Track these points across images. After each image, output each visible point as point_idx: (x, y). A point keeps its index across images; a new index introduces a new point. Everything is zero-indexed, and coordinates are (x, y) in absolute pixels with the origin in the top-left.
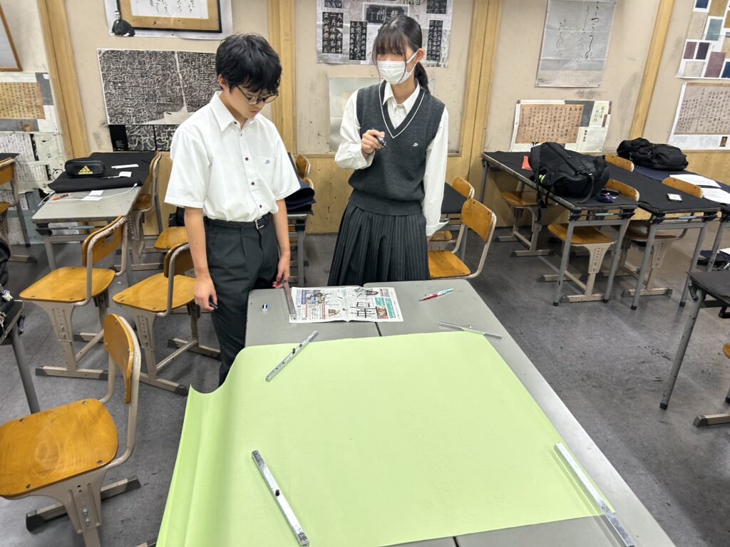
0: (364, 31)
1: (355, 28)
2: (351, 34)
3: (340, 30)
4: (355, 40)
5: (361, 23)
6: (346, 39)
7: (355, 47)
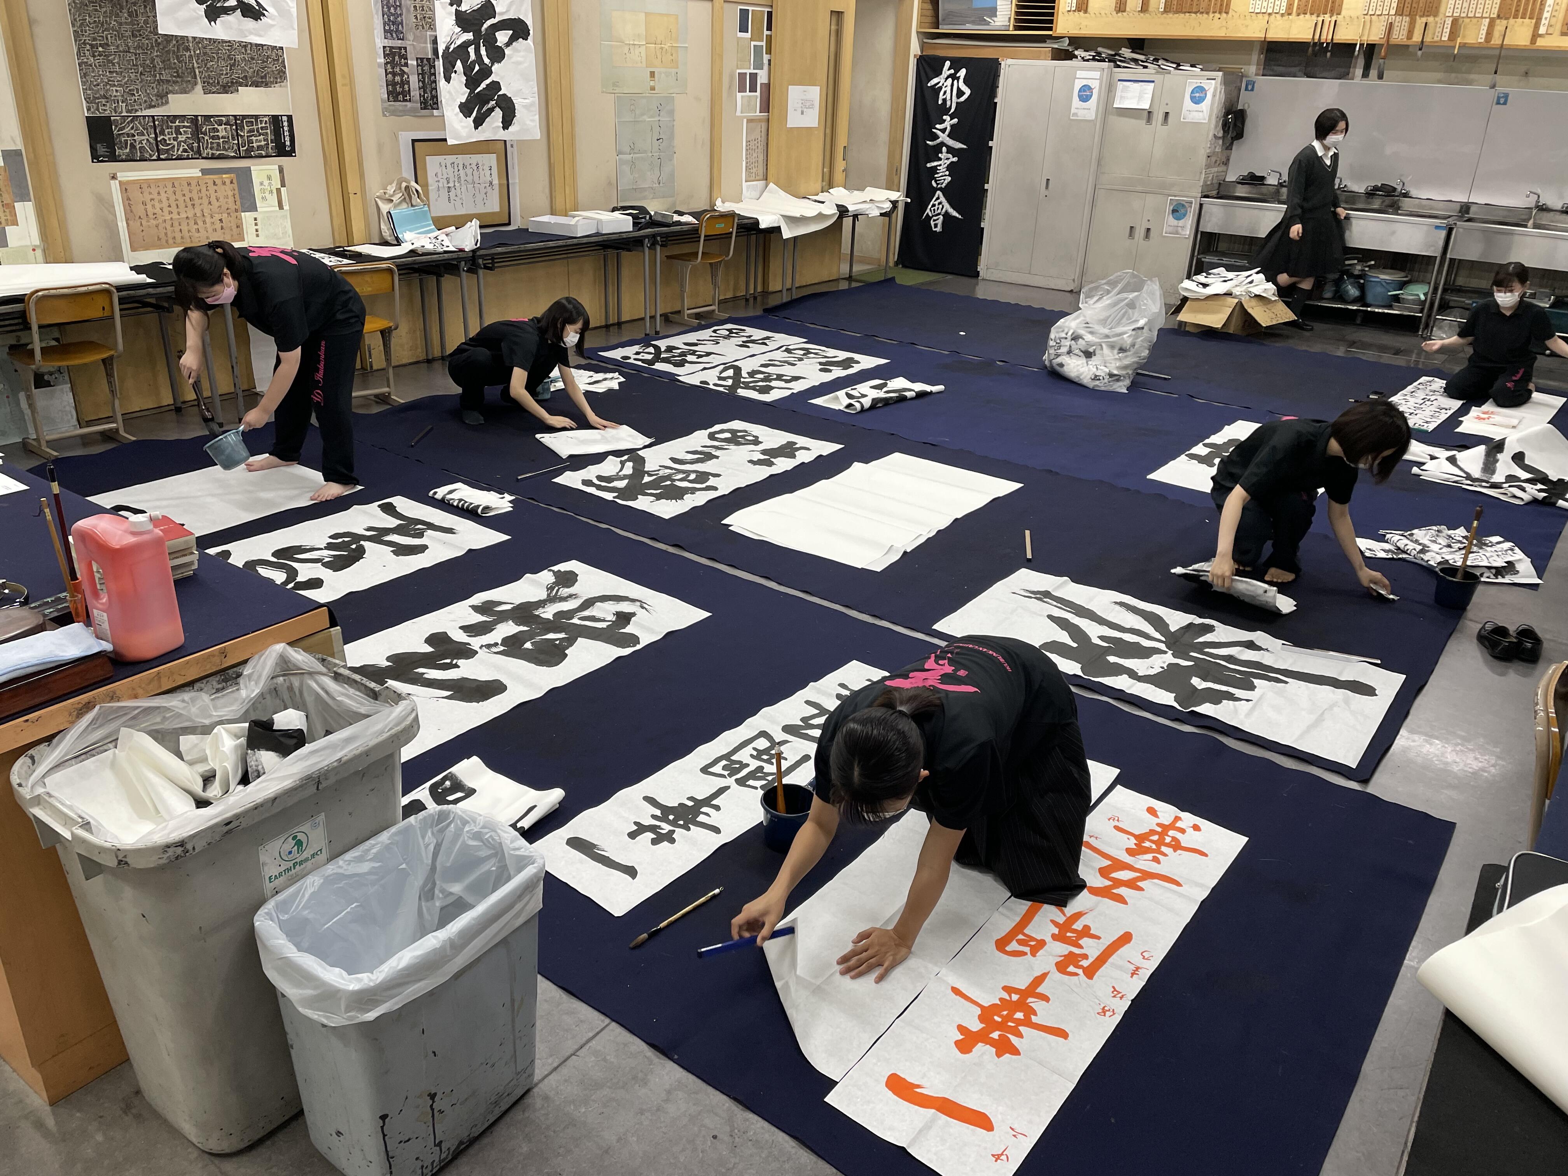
0: (432, 70)
1: (422, 66)
2: (418, 74)
3: (405, 69)
4: (423, 82)
5: (428, 60)
6: (414, 81)
7: (425, 92)
